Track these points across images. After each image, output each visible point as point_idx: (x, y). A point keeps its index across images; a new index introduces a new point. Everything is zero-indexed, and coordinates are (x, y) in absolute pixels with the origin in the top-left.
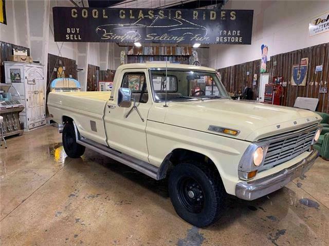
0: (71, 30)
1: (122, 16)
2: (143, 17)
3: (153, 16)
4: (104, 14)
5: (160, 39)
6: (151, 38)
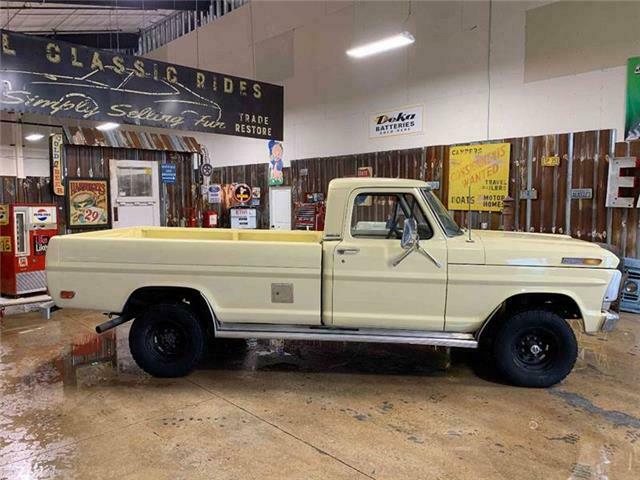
1: (53, 56)
2: (101, 68)
3: (123, 69)
4: (5, 44)
5: (139, 117)
6: (120, 113)
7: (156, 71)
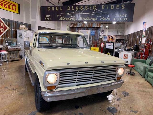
0: (47, 16)
1: (69, 9)
2: (78, 9)
3: (82, 9)
4: (61, 8)
5: (85, 19)
6: (81, 19)
7: (90, 7)
